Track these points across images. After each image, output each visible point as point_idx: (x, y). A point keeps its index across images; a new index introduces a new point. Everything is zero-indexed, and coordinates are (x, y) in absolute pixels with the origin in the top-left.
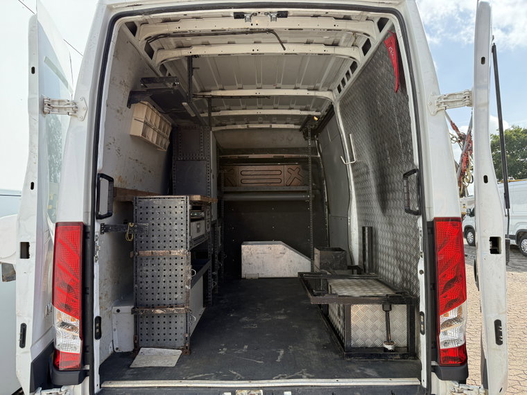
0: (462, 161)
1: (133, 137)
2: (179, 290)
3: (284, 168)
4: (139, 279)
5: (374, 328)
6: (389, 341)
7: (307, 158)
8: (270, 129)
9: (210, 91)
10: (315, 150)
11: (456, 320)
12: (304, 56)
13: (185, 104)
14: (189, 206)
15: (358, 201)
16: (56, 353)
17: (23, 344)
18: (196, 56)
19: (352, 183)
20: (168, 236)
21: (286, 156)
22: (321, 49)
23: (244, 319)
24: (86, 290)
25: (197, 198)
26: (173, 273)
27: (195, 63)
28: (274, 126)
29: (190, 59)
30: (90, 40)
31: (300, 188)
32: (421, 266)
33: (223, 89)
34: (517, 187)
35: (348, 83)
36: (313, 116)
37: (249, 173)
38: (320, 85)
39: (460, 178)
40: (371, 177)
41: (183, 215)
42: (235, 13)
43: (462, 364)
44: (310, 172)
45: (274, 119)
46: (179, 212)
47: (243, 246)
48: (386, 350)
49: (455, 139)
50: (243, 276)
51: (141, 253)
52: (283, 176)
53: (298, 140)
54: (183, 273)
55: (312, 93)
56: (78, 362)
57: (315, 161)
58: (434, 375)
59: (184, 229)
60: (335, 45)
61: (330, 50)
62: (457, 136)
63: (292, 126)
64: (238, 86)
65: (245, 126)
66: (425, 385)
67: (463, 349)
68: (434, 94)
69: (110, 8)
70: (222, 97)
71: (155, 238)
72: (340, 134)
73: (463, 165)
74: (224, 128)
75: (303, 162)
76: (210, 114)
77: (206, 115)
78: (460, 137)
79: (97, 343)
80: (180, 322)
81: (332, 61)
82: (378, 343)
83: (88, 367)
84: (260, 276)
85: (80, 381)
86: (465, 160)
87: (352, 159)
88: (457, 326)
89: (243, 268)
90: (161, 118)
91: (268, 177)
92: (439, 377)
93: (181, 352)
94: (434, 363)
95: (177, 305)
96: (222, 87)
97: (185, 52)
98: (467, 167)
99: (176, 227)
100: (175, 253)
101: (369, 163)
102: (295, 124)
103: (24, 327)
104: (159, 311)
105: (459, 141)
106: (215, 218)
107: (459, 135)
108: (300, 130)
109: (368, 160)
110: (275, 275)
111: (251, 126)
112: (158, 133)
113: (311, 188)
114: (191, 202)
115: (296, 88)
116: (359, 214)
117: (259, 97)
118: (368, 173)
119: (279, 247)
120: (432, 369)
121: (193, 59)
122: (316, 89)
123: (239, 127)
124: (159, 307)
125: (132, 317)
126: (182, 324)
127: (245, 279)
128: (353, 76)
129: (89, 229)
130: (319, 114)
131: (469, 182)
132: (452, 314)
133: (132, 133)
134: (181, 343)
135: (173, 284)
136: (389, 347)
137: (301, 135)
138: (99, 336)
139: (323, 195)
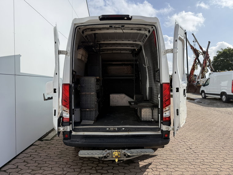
0: (203, 63)
1: (78, 59)
2: (93, 104)
3: (125, 67)
4: (82, 101)
5: (149, 115)
6: (153, 119)
7: (133, 64)
8: (121, 53)
9: (100, 42)
10: (136, 61)
11: (168, 110)
12: (131, 33)
13: (93, 48)
14: (96, 80)
15: (149, 79)
16: (63, 118)
17: (55, 115)
18: (96, 33)
19: (147, 73)
20: (90, 89)
21: (126, 63)
22: (136, 31)
23: (112, 115)
24: (70, 102)
25: (98, 78)
26: (91, 99)
27: (96, 36)
28: (122, 52)
29: (95, 34)
30: (70, 33)
31: (131, 75)
32: (159, 96)
33: (104, 41)
34: (221, 74)
35: (145, 40)
36: (135, 49)
37: (112, 69)
38: (137, 40)
39: (202, 70)
40: (152, 71)
41: (94, 83)
42: (110, 26)
43: (169, 121)
44: (134, 68)
45: (122, 50)
46: (93, 82)
47: (110, 95)
48: (152, 121)
49: (201, 53)
50: (111, 105)
51: (82, 93)
52: (125, 71)
53: (131, 57)
54: (94, 99)
55: (134, 42)
56: (68, 121)
57: (136, 65)
58: (162, 124)
59: (94, 86)
60: (140, 30)
61: (138, 32)
62: (202, 52)
63: (129, 52)
64: (109, 40)
65: (111, 52)
66: (160, 127)
67: (170, 117)
68: (164, 49)
69: (75, 24)
70: (104, 43)
71: (86, 89)
72: (144, 56)
73: (204, 65)
74: (103, 52)
75: (132, 65)
76: (100, 48)
77: (99, 48)
78: (203, 52)
79: (73, 116)
80: (94, 113)
81: (140, 34)
82: (150, 120)
83: (71, 122)
84: (117, 105)
85: (69, 125)
86: (205, 62)
87: (147, 65)
88: (168, 111)
89: (110, 102)
90: (86, 53)
91: (120, 70)
92: (163, 125)
93: (93, 121)
94: (162, 121)
95: (92, 108)
96: (103, 40)
97: (94, 32)
98: (206, 65)
99: (92, 86)
100: (92, 93)
101: (151, 67)
102: (129, 51)
103: (55, 111)
104: (88, 110)
105: (203, 54)
106: (101, 85)
107: (203, 51)
108: (131, 53)
109: (151, 66)
110: (122, 105)
111: (113, 52)
112: (85, 57)
113: (134, 75)
114: (96, 79)
115: (129, 41)
116: (149, 83)
117: (116, 43)
118: (151, 70)
119: (123, 95)
120: (161, 123)
121: (96, 34)
122: (135, 41)
123: (109, 52)
124: (87, 109)
125: (80, 111)
126: (94, 114)
127: (111, 106)
128: (146, 39)
129: (71, 86)
130: (138, 48)
131: (206, 72)
132: (167, 108)
133: (78, 58)
134: (94, 119)
135: (92, 103)
136: (153, 120)
137: (132, 55)
138: (74, 114)
139: (139, 77)
